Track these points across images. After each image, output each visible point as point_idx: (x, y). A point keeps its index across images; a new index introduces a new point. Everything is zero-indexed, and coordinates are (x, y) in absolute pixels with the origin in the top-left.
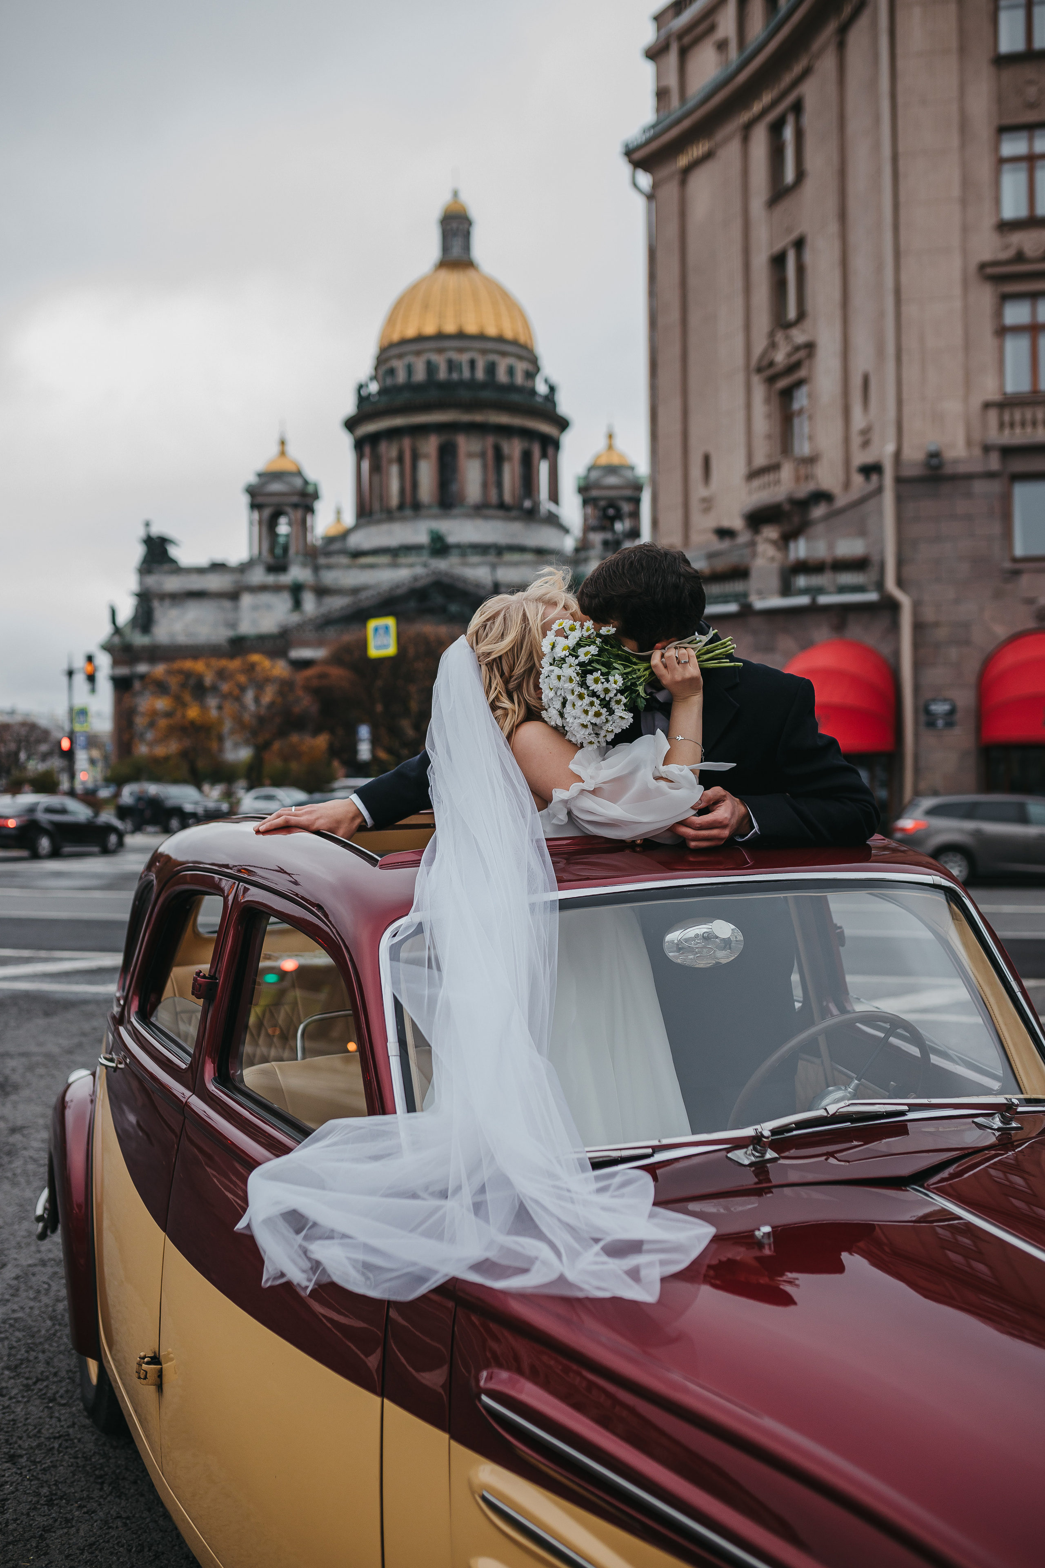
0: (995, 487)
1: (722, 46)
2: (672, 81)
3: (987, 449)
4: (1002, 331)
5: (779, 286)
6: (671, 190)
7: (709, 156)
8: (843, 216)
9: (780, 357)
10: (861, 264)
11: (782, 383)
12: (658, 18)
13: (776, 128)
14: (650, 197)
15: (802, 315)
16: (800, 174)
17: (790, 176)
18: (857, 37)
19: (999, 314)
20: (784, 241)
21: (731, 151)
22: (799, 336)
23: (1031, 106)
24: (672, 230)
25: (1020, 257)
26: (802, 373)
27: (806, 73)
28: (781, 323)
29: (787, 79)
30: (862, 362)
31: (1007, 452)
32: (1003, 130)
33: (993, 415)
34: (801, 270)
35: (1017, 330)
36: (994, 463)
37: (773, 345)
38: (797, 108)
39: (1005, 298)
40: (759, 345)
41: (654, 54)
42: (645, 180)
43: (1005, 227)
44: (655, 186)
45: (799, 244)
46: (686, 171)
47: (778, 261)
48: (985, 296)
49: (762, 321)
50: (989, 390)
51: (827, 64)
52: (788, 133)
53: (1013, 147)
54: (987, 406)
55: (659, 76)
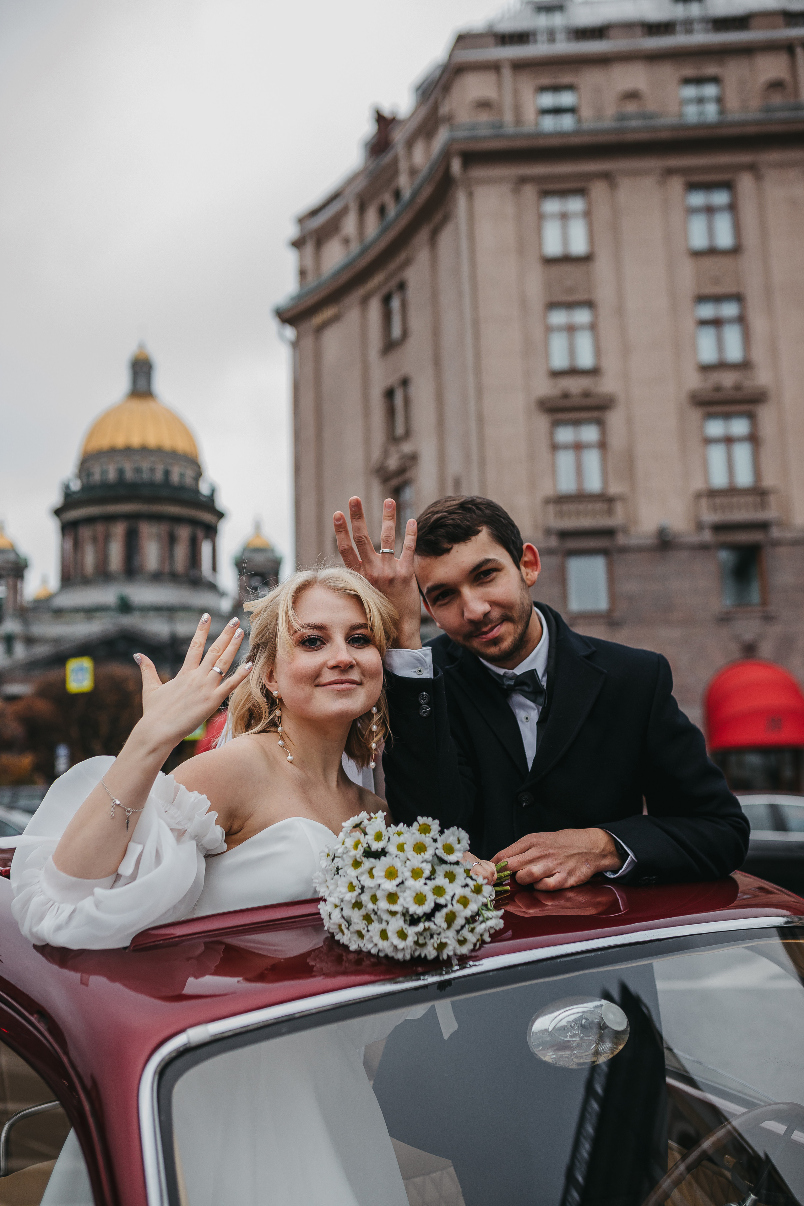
0: (554, 561)
1: (346, 241)
2: (309, 263)
3: (548, 532)
4: (555, 447)
5: (391, 412)
6: (308, 342)
7: (336, 319)
8: (437, 361)
9: (393, 463)
10: (452, 397)
11: (395, 482)
12: (301, 221)
13: (387, 300)
14: (295, 345)
15: (408, 434)
16: (405, 333)
17: (396, 331)
18: (445, 238)
19: (551, 434)
20: (393, 380)
21: (353, 316)
22: (407, 448)
23: (570, 290)
24: (309, 370)
25: (566, 396)
26: (408, 475)
27: (408, 263)
28: (393, 439)
29: (393, 265)
30: (455, 466)
31: (564, 535)
32: (552, 305)
33: (551, 509)
34: (407, 401)
35: (566, 447)
36: (553, 542)
37: (386, 454)
38: (402, 286)
39: (556, 424)
40: (376, 454)
41: (298, 244)
42: (290, 332)
43: (556, 374)
44: (299, 338)
45: (405, 382)
46: (320, 329)
47: (389, 394)
48: (542, 422)
49: (378, 437)
50: (547, 489)
51: (423, 256)
52: (396, 304)
53: (558, 318)
54: (548, 501)
55: (301, 258)
